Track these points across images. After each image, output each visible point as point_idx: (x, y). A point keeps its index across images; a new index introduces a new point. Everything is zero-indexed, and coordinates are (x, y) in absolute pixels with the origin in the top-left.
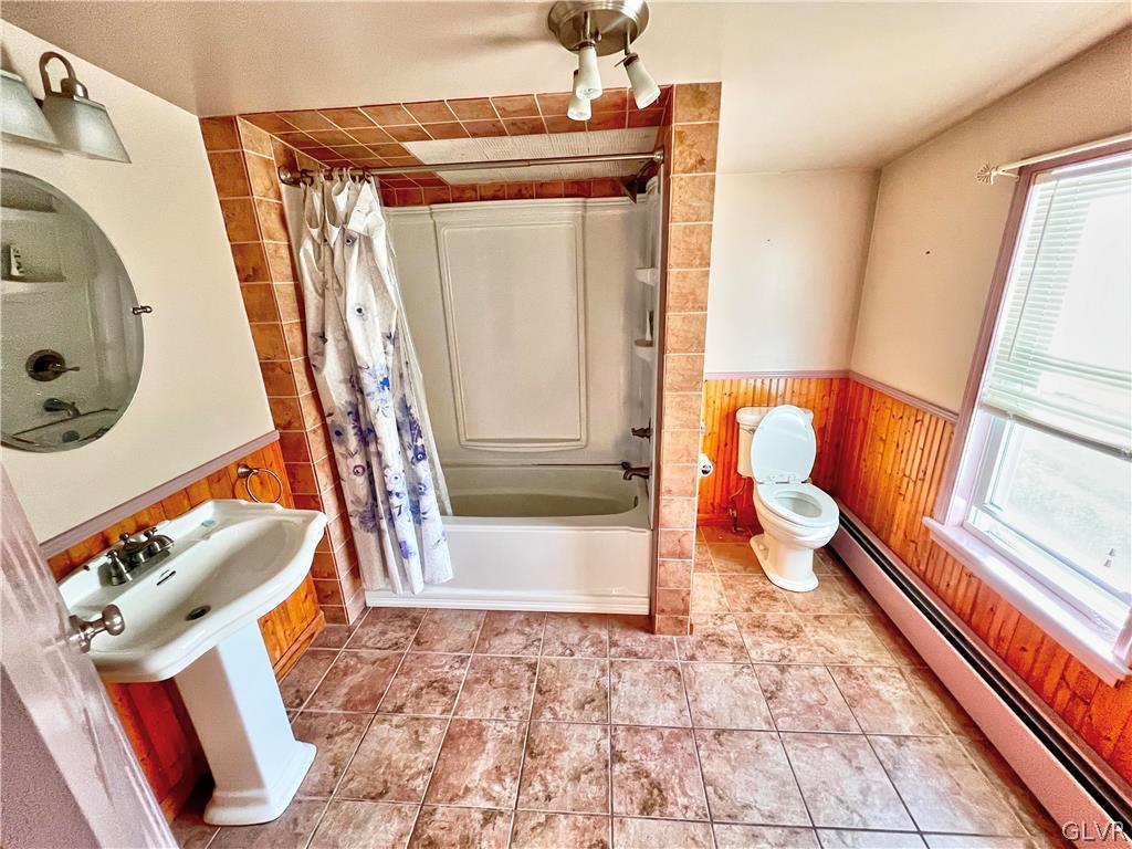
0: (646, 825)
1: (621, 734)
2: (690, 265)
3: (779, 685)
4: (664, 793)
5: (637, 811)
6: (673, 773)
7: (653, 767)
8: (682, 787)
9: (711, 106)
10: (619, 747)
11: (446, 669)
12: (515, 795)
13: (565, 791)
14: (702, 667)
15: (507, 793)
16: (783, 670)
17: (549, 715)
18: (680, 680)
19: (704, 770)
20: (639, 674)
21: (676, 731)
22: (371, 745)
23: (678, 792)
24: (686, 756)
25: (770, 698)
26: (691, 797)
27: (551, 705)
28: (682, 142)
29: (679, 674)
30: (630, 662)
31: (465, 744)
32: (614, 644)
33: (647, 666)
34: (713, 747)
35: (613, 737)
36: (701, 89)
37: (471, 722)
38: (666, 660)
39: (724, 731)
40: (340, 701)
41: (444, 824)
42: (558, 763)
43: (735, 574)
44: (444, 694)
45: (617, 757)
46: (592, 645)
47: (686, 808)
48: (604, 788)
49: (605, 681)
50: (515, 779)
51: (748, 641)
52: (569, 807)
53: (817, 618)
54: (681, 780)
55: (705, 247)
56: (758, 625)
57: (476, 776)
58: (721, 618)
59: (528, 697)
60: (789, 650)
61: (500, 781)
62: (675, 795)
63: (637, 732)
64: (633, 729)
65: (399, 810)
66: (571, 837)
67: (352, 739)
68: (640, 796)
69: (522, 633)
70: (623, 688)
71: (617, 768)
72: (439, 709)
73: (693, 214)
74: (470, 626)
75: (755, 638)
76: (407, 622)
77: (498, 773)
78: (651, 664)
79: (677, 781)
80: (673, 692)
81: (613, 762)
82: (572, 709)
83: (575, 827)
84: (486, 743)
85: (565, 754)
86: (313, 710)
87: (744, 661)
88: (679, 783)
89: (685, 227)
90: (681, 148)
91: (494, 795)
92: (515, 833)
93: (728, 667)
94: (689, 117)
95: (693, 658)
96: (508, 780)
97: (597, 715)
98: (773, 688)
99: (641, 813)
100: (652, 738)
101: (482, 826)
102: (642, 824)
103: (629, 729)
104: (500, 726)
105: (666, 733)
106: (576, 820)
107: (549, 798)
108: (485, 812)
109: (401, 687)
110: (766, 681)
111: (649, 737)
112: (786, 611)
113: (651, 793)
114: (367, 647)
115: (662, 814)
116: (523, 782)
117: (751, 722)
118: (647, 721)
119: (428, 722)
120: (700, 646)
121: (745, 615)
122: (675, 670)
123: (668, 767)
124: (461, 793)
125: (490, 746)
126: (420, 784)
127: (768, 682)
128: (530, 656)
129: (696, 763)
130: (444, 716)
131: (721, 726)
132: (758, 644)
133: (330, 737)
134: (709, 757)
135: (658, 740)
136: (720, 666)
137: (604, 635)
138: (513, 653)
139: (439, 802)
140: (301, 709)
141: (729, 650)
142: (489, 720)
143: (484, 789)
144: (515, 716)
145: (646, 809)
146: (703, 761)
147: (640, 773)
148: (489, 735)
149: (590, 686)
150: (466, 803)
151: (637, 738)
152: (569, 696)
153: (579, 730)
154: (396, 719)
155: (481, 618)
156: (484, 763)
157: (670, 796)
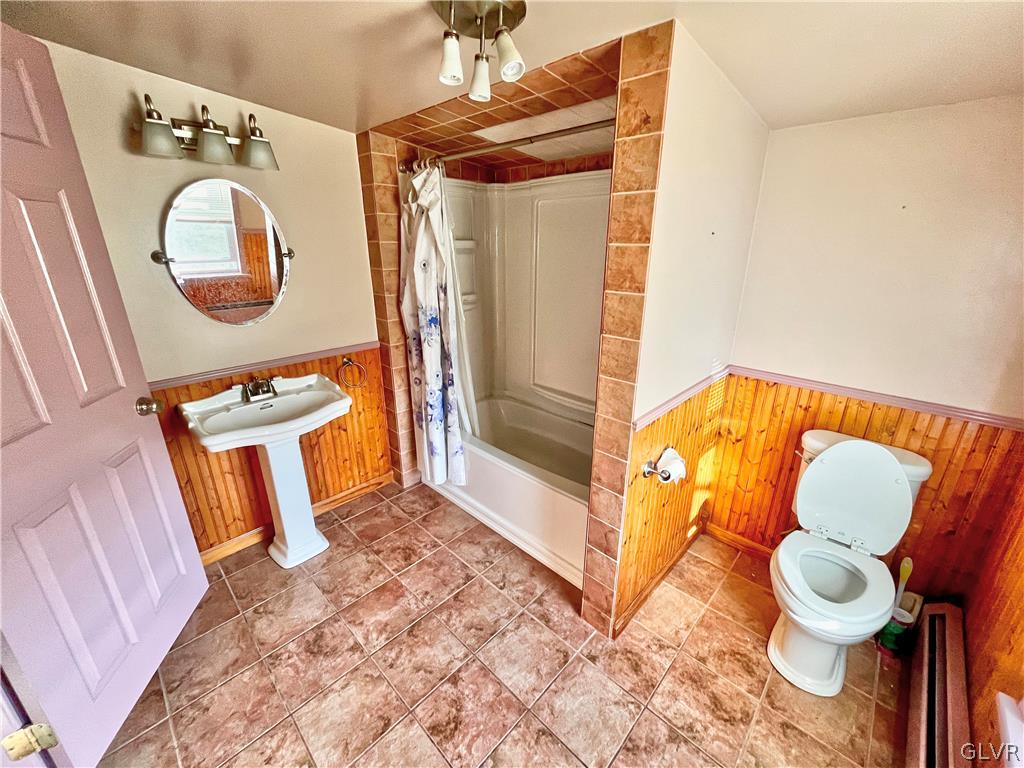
0: (422, 739)
1: (474, 667)
2: (629, 240)
3: (652, 747)
4: (457, 733)
5: (427, 725)
6: (478, 725)
7: (469, 708)
8: (473, 739)
9: (660, 52)
10: (463, 675)
11: (422, 545)
12: (378, 648)
13: (403, 671)
14: (592, 672)
15: (376, 643)
16: (673, 738)
17: (444, 617)
18: (560, 667)
19: (502, 746)
20: (533, 637)
21: (514, 700)
22: (349, 563)
23: (467, 741)
24: (501, 723)
25: (628, 750)
26: (470, 754)
27: (453, 612)
28: (627, 101)
29: (566, 662)
30: (537, 623)
31: (388, 597)
32: (540, 602)
33: (547, 635)
34: (528, 738)
35: (467, 664)
36: (650, 34)
37: (402, 586)
38: (567, 643)
39: (551, 734)
40: (360, 528)
41: (335, 632)
42: (418, 651)
43: (729, 618)
44: (406, 560)
45: (454, 680)
46: (523, 591)
47: (460, 756)
48: (426, 691)
49: (504, 623)
50: (387, 639)
51: (666, 685)
52: (395, 682)
53: (785, 726)
54: (478, 736)
55: (646, 220)
56: (696, 680)
57: (373, 619)
58: (661, 647)
59: (446, 596)
60: (706, 729)
61: (380, 633)
62: (462, 741)
63: (485, 675)
64: (485, 671)
65: (327, 606)
66: (379, 700)
67: (345, 553)
68: (441, 717)
69: (486, 551)
70: (511, 638)
71: (447, 686)
72: (395, 566)
73: (635, 182)
74: (460, 527)
75: (677, 689)
76: (431, 503)
77: (383, 628)
78: (551, 637)
79: (474, 733)
80: (544, 671)
81: (448, 680)
82: (463, 624)
83: (385, 697)
84: (396, 605)
85: (427, 649)
86: (346, 526)
87: (641, 699)
88: (473, 737)
89: (627, 197)
90: (625, 109)
91: (370, 638)
92: (356, 669)
93: (617, 691)
94: (635, 70)
95: (593, 659)
96: (384, 636)
97: (472, 641)
98: (643, 744)
99: (429, 729)
100: (491, 688)
101: (348, 650)
102: (421, 736)
103: (483, 668)
104: (413, 601)
105: (506, 694)
106: (391, 693)
107: (391, 666)
108: (356, 643)
109: (392, 539)
110: (643, 732)
111: (490, 686)
112: (750, 692)
113: (448, 723)
114: (399, 506)
115: (439, 743)
116: (389, 646)
117: (585, 751)
118: (501, 674)
119: (383, 570)
120: (612, 654)
121: (692, 662)
122: (566, 656)
123: (479, 718)
124: (357, 622)
125: (395, 608)
126: (347, 601)
127: (644, 736)
128: (474, 570)
129: (501, 736)
130: (393, 572)
131: (555, 729)
132: (674, 696)
133: (339, 545)
134: (516, 742)
135: (495, 694)
136: (610, 684)
137: (540, 590)
138: (467, 561)
139: (345, 618)
140: (342, 522)
141: (636, 678)
142: (411, 593)
143: (368, 631)
144: (426, 602)
145: (434, 729)
146: (509, 739)
147: (457, 703)
148: (403, 602)
149: (490, 618)
150: (354, 630)
151: (480, 680)
152: (469, 615)
153: (453, 641)
154: (372, 557)
155: (472, 525)
156: (383, 616)
157: (458, 737)
